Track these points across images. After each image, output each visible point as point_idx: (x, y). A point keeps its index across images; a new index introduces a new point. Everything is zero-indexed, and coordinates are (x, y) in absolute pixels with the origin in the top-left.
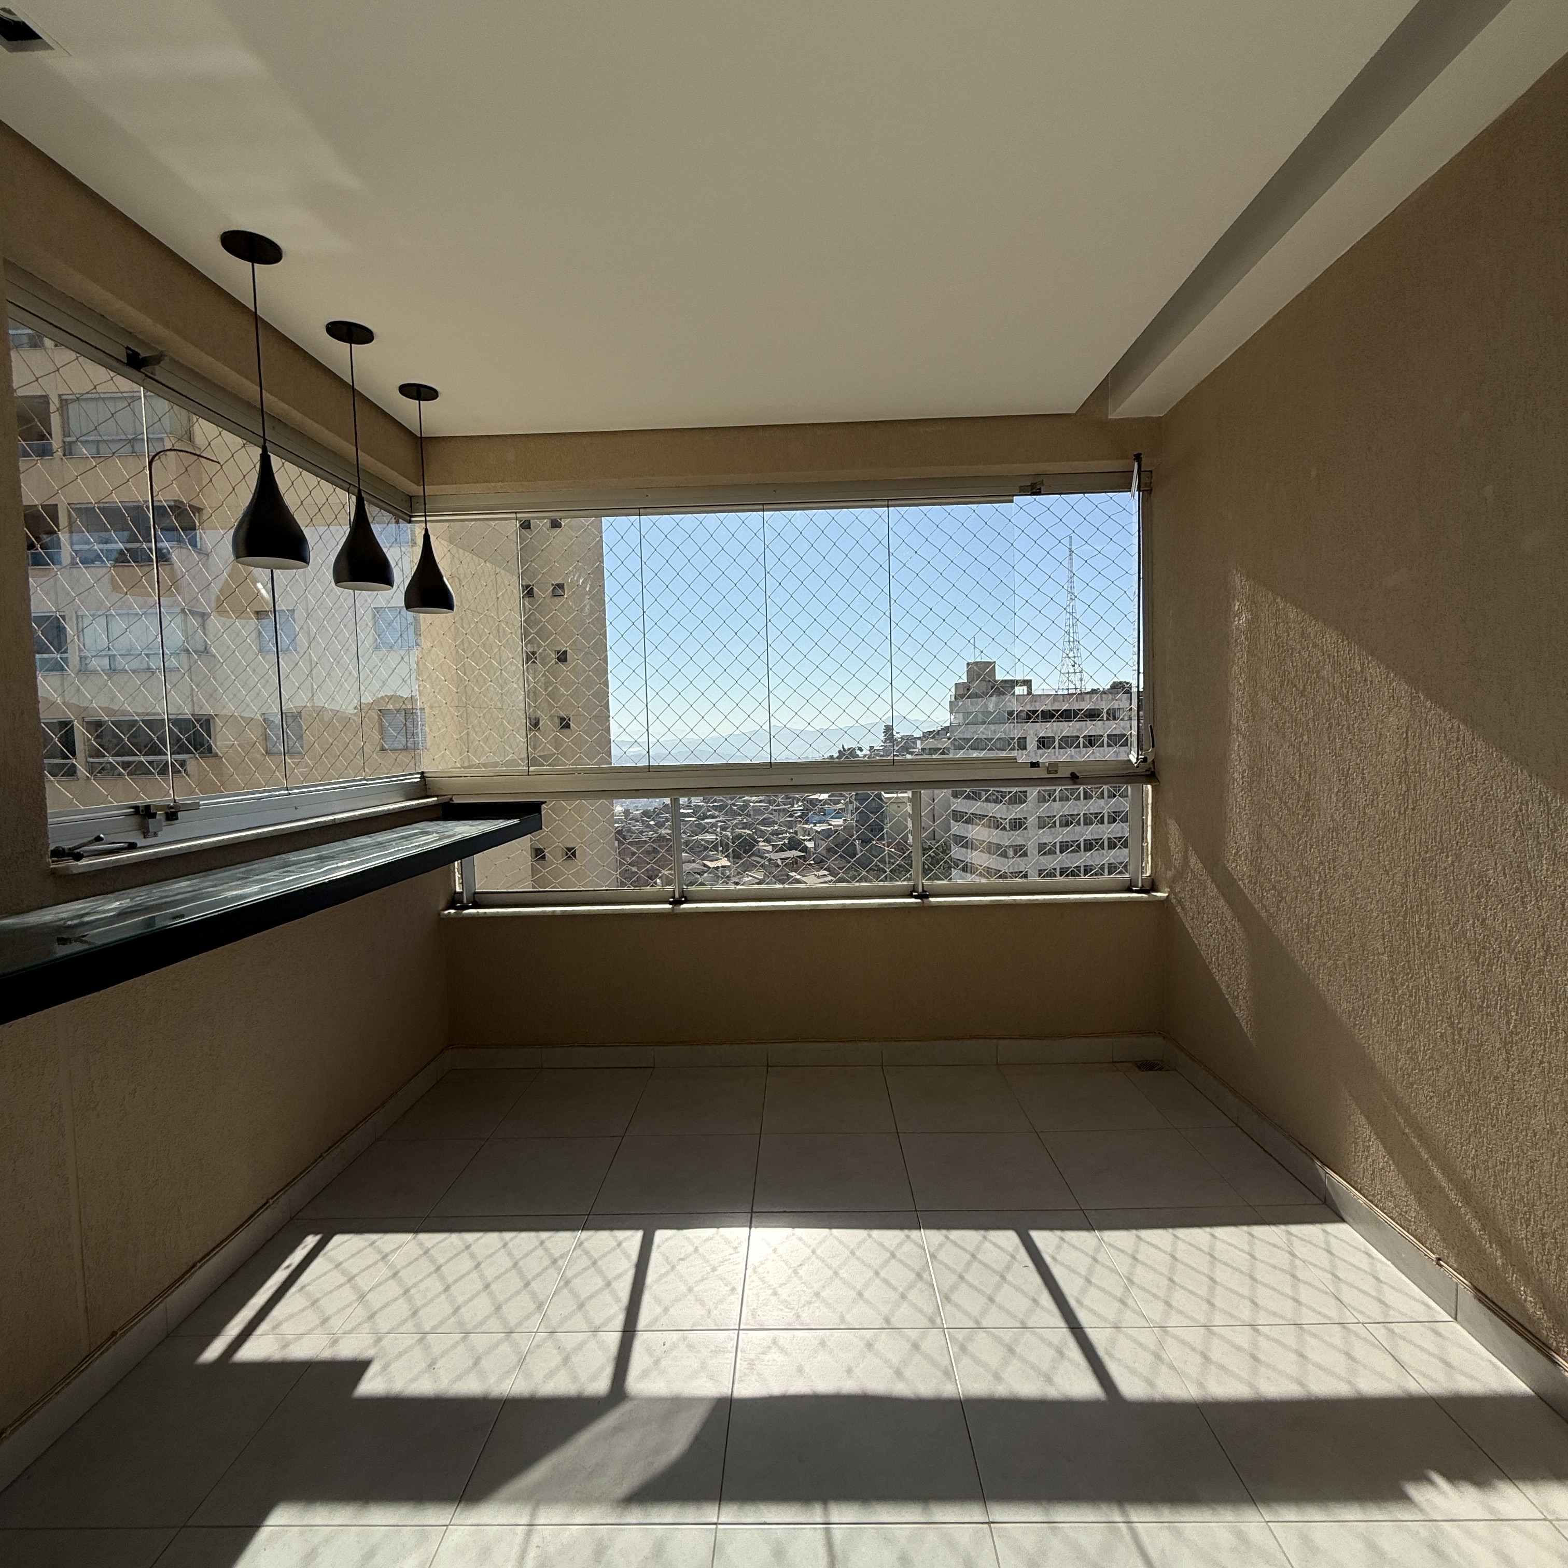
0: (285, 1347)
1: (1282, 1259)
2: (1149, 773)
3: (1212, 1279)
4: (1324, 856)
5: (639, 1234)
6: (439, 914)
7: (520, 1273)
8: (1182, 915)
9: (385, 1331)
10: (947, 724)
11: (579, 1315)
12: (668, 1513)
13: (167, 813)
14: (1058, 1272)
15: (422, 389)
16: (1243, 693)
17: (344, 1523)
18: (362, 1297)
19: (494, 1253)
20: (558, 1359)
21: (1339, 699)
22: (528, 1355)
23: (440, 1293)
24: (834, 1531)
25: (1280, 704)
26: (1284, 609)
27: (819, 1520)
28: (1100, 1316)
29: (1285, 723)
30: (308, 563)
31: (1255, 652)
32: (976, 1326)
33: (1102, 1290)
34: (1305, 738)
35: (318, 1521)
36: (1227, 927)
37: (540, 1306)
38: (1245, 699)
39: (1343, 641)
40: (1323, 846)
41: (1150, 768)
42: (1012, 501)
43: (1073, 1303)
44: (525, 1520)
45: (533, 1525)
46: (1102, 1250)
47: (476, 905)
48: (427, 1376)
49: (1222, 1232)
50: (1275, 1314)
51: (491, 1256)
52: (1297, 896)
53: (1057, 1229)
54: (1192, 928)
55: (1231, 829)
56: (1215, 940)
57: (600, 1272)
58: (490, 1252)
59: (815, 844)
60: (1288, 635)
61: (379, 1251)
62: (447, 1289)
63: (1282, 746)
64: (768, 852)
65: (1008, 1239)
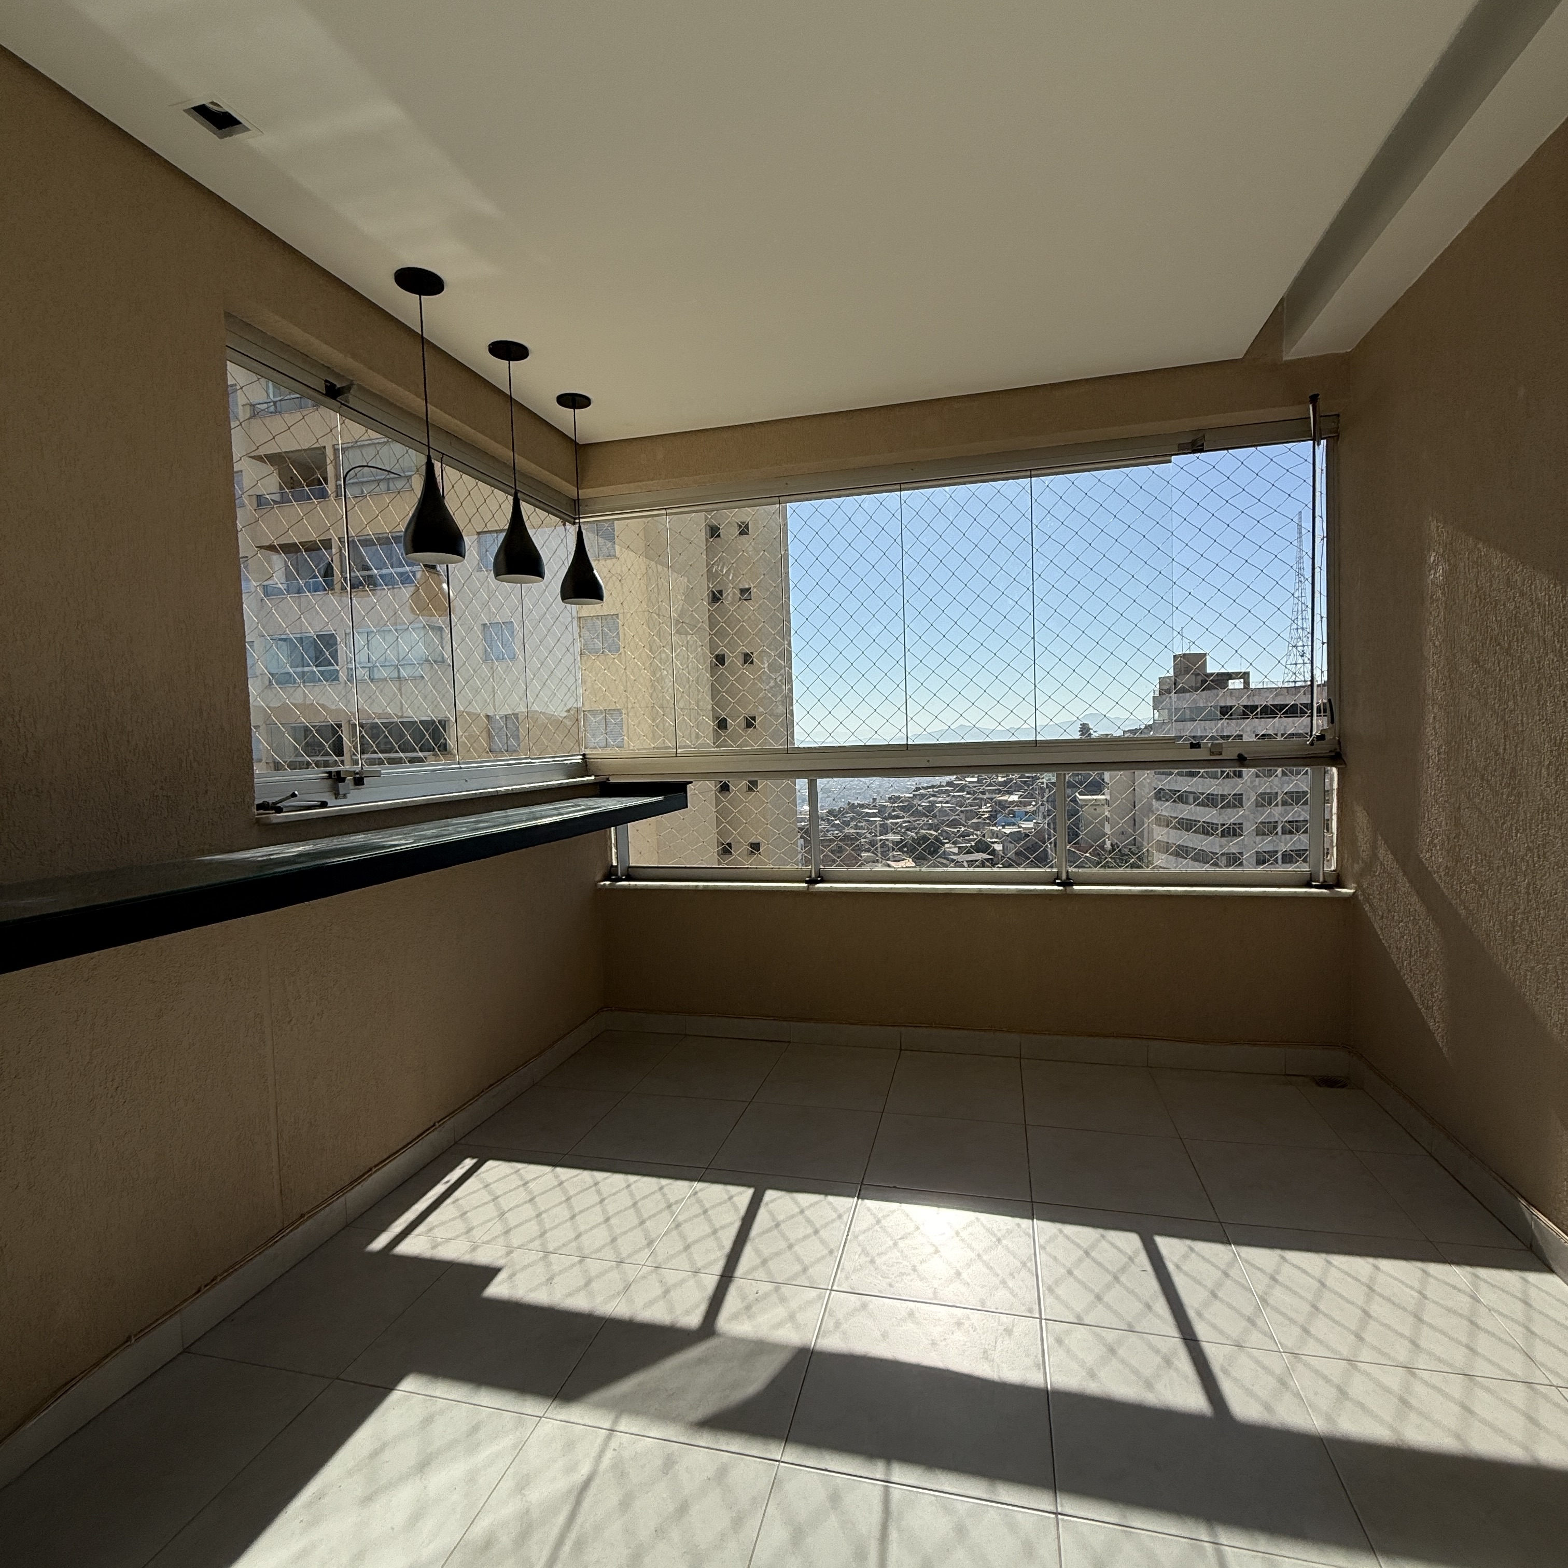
0: (434, 1247)
1: (1463, 1303)
2: (1333, 754)
3: (1365, 1312)
4: (1533, 842)
5: (750, 1192)
6: (596, 885)
7: (638, 1212)
8: (1370, 914)
9: (515, 1246)
10: (1151, 722)
11: (684, 1255)
12: (736, 1444)
13: (355, 778)
14: (1179, 1281)
15: (577, 398)
16: (1440, 657)
17: (458, 1399)
18: (502, 1214)
19: (617, 1192)
20: (659, 1291)
21: (1551, 656)
22: (633, 1284)
23: (567, 1221)
24: (892, 1490)
25: (1482, 667)
26: (1486, 555)
27: (878, 1476)
28: (1221, 1332)
29: (1488, 687)
30: (464, 557)
31: (1454, 608)
32: (1076, 1322)
33: (1230, 1306)
34: (1510, 703)
35: (438, 1394)
36: (1420, 927)
37: (650, 1243)
38: (1442, 664)
39: (1555, 586)
40: (1531, 829)
41: (1335, 749)
42: (1170, 462)
43: (1191, 1314)
44: (607, 1425)
45: (613, 1431)
46: (1237, 1265)
47: (629, 878)
48: (544, 1288)
49: (1387, 1265)
50: (1440, 1360)
51: (614, 1194)
52: (1501, 889)
53: (1187, 1238)
54: (1381, 929)
55: (1425, 813)
56: (1406, 942)
57: (709, 1221)
58: (614, 1191)
59: (1003, 847)
60: (1491, 586)
61: (521, 1178)
62: (573, 1217)
63: (1484, 714)
64: (954, 854)
65: (1130, 1242)
